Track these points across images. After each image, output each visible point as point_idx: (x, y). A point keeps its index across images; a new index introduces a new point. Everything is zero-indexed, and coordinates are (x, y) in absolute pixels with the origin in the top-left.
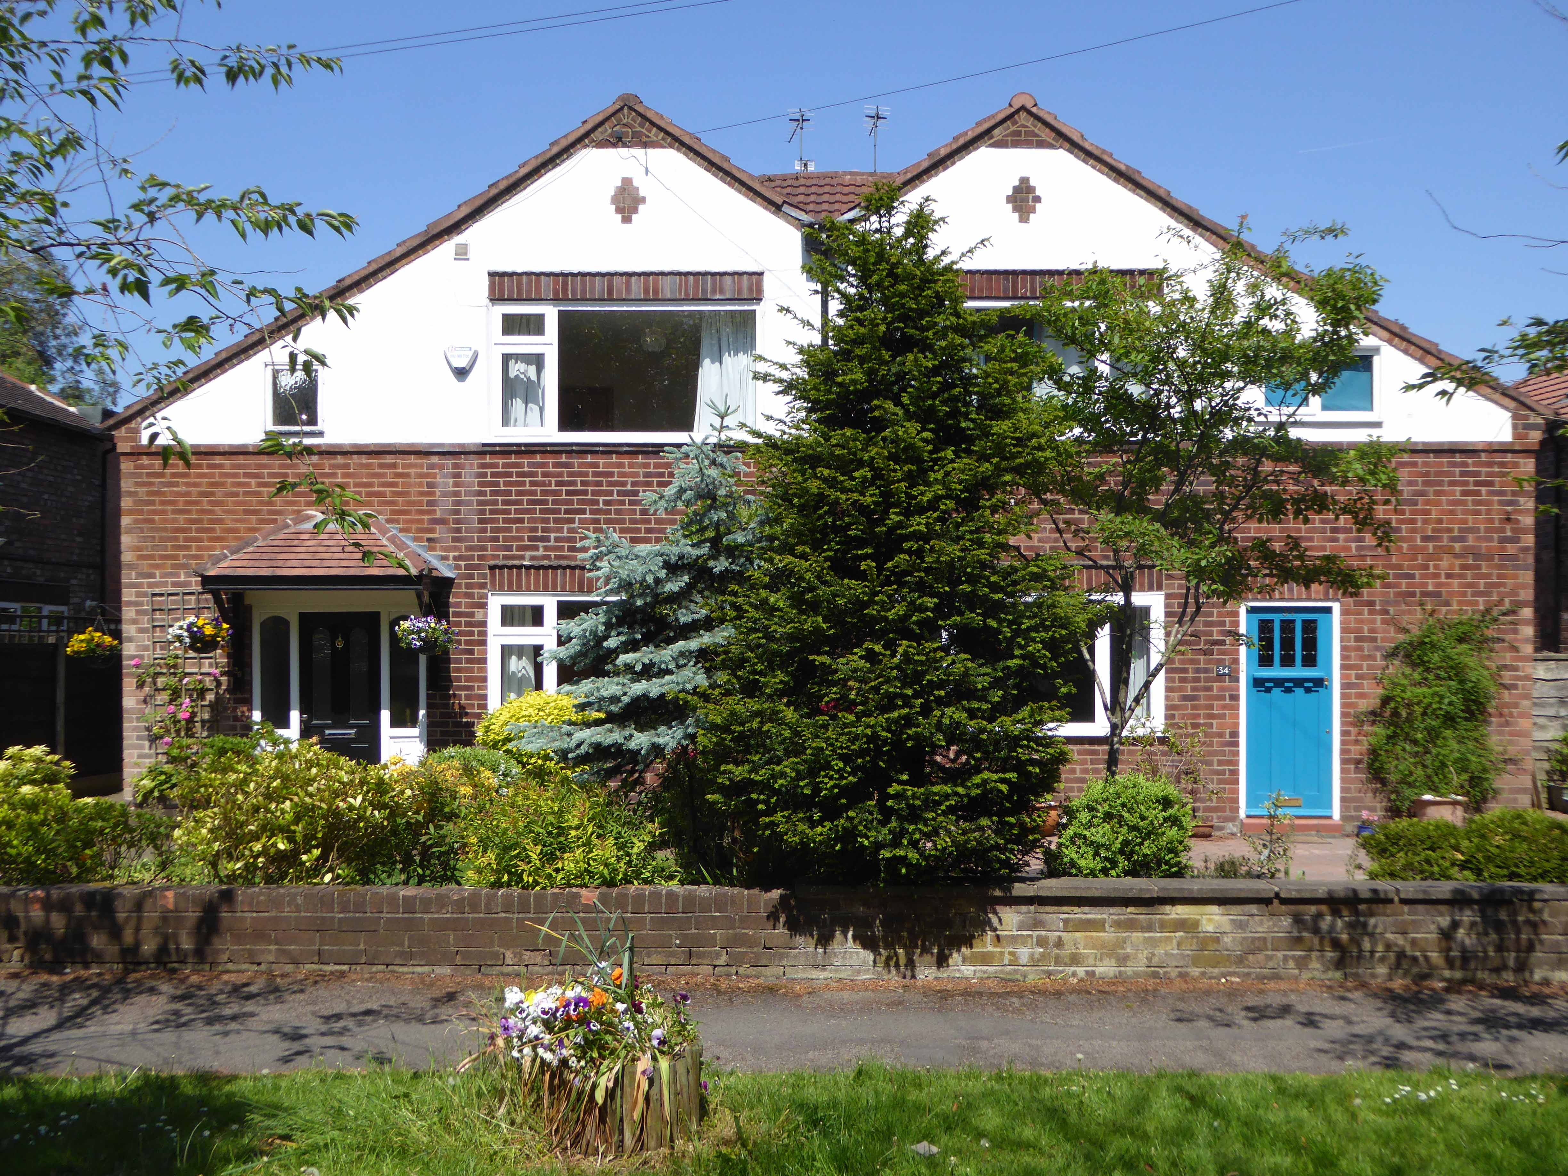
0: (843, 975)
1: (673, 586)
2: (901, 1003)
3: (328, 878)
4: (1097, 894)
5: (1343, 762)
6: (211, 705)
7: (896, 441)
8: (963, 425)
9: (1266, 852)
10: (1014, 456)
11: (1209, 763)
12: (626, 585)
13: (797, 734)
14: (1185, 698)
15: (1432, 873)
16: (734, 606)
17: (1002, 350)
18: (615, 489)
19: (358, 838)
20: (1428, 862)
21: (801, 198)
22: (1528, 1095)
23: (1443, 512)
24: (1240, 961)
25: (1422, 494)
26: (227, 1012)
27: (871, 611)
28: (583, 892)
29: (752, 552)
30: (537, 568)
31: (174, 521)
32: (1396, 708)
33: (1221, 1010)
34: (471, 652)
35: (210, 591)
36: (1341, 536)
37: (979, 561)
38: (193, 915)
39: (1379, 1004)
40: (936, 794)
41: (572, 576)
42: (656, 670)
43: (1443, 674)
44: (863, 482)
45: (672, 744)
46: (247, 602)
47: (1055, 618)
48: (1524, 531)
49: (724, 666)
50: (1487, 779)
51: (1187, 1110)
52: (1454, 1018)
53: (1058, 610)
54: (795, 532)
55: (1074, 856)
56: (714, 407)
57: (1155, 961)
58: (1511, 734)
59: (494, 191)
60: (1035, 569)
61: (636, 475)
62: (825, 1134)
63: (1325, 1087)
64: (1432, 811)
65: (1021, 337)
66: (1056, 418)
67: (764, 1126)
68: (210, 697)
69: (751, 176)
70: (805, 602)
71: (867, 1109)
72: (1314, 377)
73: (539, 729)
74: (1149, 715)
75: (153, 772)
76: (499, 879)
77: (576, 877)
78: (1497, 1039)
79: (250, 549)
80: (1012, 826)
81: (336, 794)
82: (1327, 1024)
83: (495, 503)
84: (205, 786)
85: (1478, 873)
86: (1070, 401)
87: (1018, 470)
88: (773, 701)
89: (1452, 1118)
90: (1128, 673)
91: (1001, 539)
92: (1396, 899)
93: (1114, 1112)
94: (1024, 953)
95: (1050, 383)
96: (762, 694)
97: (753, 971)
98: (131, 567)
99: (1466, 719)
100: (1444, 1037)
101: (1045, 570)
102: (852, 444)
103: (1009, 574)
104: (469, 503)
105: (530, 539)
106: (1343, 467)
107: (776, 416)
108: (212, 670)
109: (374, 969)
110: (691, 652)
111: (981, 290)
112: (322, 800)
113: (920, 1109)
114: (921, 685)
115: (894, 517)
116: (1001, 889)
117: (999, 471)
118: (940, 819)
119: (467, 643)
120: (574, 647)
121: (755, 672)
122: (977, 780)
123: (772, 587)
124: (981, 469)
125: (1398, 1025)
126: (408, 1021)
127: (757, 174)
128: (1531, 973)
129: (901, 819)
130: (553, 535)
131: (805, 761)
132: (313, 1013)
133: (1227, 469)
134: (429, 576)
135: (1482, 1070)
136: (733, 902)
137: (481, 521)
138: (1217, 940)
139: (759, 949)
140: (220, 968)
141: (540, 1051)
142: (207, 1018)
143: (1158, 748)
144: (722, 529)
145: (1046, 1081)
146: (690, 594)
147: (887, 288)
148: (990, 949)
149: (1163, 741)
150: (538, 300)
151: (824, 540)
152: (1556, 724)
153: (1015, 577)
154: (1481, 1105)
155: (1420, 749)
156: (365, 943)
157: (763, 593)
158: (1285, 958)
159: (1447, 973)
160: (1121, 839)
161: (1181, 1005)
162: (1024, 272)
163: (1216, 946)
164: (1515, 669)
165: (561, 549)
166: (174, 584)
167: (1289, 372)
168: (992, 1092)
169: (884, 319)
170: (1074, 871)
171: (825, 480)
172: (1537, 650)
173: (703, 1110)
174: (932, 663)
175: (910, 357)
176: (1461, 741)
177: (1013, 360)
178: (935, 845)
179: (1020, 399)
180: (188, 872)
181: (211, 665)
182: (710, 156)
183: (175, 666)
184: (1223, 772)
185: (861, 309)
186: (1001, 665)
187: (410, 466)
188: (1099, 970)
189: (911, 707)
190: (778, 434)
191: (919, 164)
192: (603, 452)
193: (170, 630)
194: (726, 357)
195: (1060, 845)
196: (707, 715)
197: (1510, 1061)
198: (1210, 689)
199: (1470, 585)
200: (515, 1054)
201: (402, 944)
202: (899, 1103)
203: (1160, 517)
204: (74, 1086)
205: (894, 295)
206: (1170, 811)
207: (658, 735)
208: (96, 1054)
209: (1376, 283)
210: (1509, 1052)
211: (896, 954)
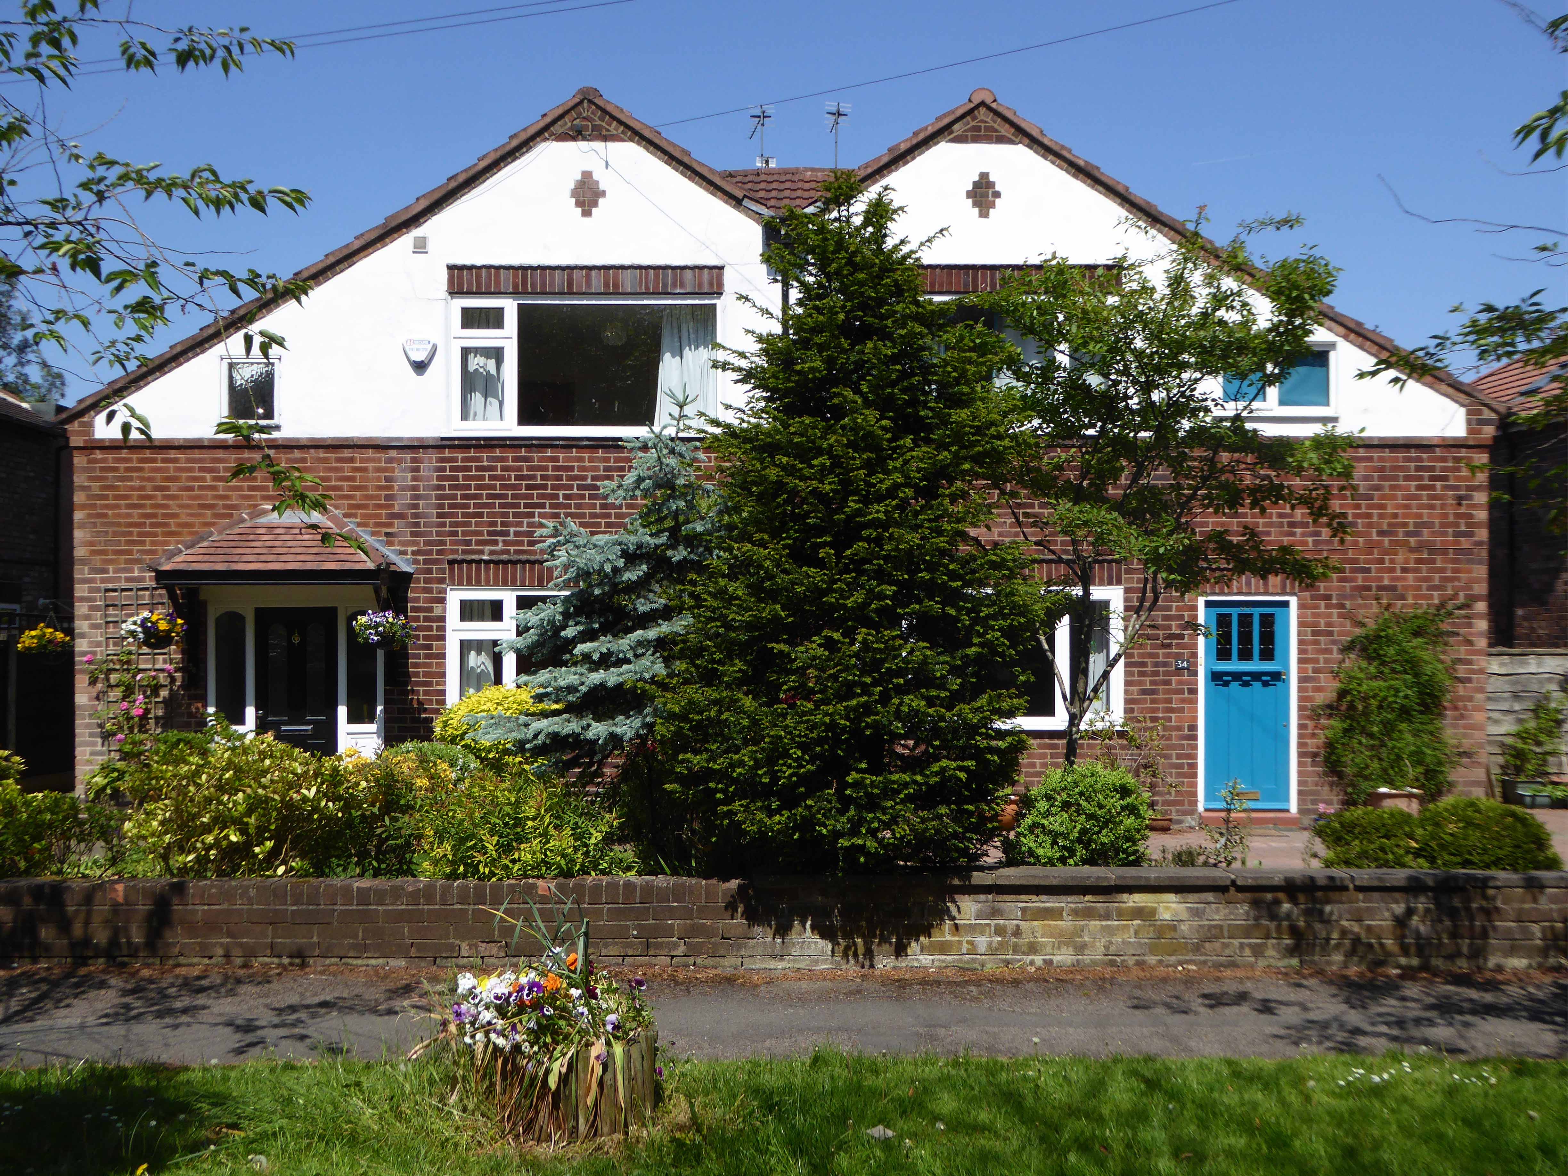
0: (801, 965)
1: (631, 576)
2: (859, 992)
3: (281, 870)
4: (1055, 882)
5: (1301, 755)
6: (165, 701)
7: (855, 429)
8: (922, 413)
9: (1223, 841)
10: (973, 444)
11: (1167, 757)
12: (585, 574)
13: (755, 723)
14: (1144, 692)
15: (1387, 861)
16: (692, 595)
17: (961, 338)
18: (575, 483)
19: (312, 830)
20: (1383, 849)
21: (762, 194)
22: (1480, 1077)
23: (1399, 507)
24: (1197, 948)
25: (1378, 488)
26: (178, 1005)
27: (831, 599)
28: (540, 882)
29: (711, 541)
30: (497, 563)
31: (129, 515)
32: (1352, 701)
33: (1177, 998)
34: (430, 647)
35: (166, 587)
36: (1298, 531)
37: (938, 549)
38: (143, 907)
39: (1333, 990)
40: (894, 782)
41: (532, 570)
42: (613, 659)
43: (1399, 668)
44: (822, 471)
45: (630, 734)
46: (202, 597)
47: (1014, 606)
48: (1479, 525)
49: (681, 656)
50: (1442, 772)
51: (1143, 1094)
52: (1409, 1004)
53: (1017, 598)
54: (755, 521)
55: (1032, 845)
56: (672, 396)
57: (1113, 949)
58: (1465, 727)
59: (453, 184)
60: (994, 558)
61: (597, 469)
62: (780, 1119)
63: (1282, 1069)
64: (1388, 803)
65: (979, 327)
66: (1015, 406)
67: (719, 1112)
68: (164, 693)
69: (711, 170)
70: (764, 590)
71: (823, 1093)
72: (1269, 367)
73: (497, 721)
74: (1108, 709)
75: (106, 769)
76: (454, 871)
77: (533, 868)
78: (1451, 1024)
79: (205, 544)
80: (971, 814)
81: (290, 786)
82: (1283, 1010)
83: (455, 497)
84: (157, 779)
85: (1432, 860)
86: (1029, 392)
87: (977, 459)
88: (732, 689)
89: (1405, 1099)
90: (1087, 663)
91: (960, 527)
92: (1351, 886)
93: (1070, 1096)
94: (982, 942)
95: (1009, 373)
96: (721, 682)
97: (711, 962)
98: (84, 562)
99: (1421, 712)
100: (1400, 1023)
101: (1003, 559)
102: (810, 432)
103: (967, 562)
104: (427, 497)
105: (490, 533)
106: (1299, 457)
107: (735, 405)
108: (167, 666)
109: (328, 961)
110: (649, 641)
111: (941, 285)
112: (274, 792)
113: (875, 1093)
114: (880, 673)
115: (853, 505)
116: (960, 878)
117: (958, 459)
118: (898, 807)
119: (426, 638)
120: (531, 636)
121: (713, 661)
122: (935, 768)
123: (732, 576)
124: (940, 457)
125: (1353, 1011)
126: (362, 1013)
127: (719, 168)
128: (1486, 959)
129: (859, 807)
130: (512, 530)
131: (763, 749)
132: (266, 1006)
133: (1185, 460)
134: (387, 571)
135: (1435, 1053)
136: (691, 893)
137: (439, 515)
138: (1174, 928)
139: (717, 939)
140: (171, 962)
141: (493, 1036)
142: (158, 1011)
143: (1117, 742)
144: (681, 518)
145: (1002, 1066)
146: (649, 584)
147: (846, 277)
148: (948, 938)
149: (1122, 734)
150: (498, 293)
151: (784, 528)
152: (1510, 718)
153: (973, 565)
154: (1434, 1087)
155: (1376, 742)
156: (319, 936)
157: (722, 582)
158: (1242, 946)
159: (1403, 961)
160: (1078, 828)
161: (1138, 993)
162: (984, 267)
163: (1173, 934)
164: (1469, 662)
165: (521, 543)
166: (128, 580)
167: (1245, 362)
168: (949, 1077)
169: (843, 307)
170: (1032, 860)
171: (783, 468)
172: (1491, 645)
173: (658, 1096)
174: (891, 651)
175: (870, 345)
176: (1416, 734)
177: (971, 350)
178: (893, 834)
179: (979, 389)
180: (140, 868)
181: (165, 662)
182: (670, 149)
183: (128, 662)
184: (1181, 766)
185: (820, 297)
186: (960, 653)
187: (368, 460)
188: (1056, 959)
189: (870, 695)
190: (736, 422)
191: (878, 159)
192: (563, 447)
193: (124, 626)
194: (686, 351)
195: (1019, 834)
196: (665, 704)
197: (1463, 1045)
198: (1168, 683)
199: (1426, 579)
200: (468, 1040)
201: (356, 936)
202: (856, 1089)
203: (1119, 506)
204: (19, 1078)
205: (853, 284)
206: (1128, 800)
207: (616, 725)
208: (42, 1048)
209: (1329, 274)
210: (1462, 1037)
211: (855, 944)
